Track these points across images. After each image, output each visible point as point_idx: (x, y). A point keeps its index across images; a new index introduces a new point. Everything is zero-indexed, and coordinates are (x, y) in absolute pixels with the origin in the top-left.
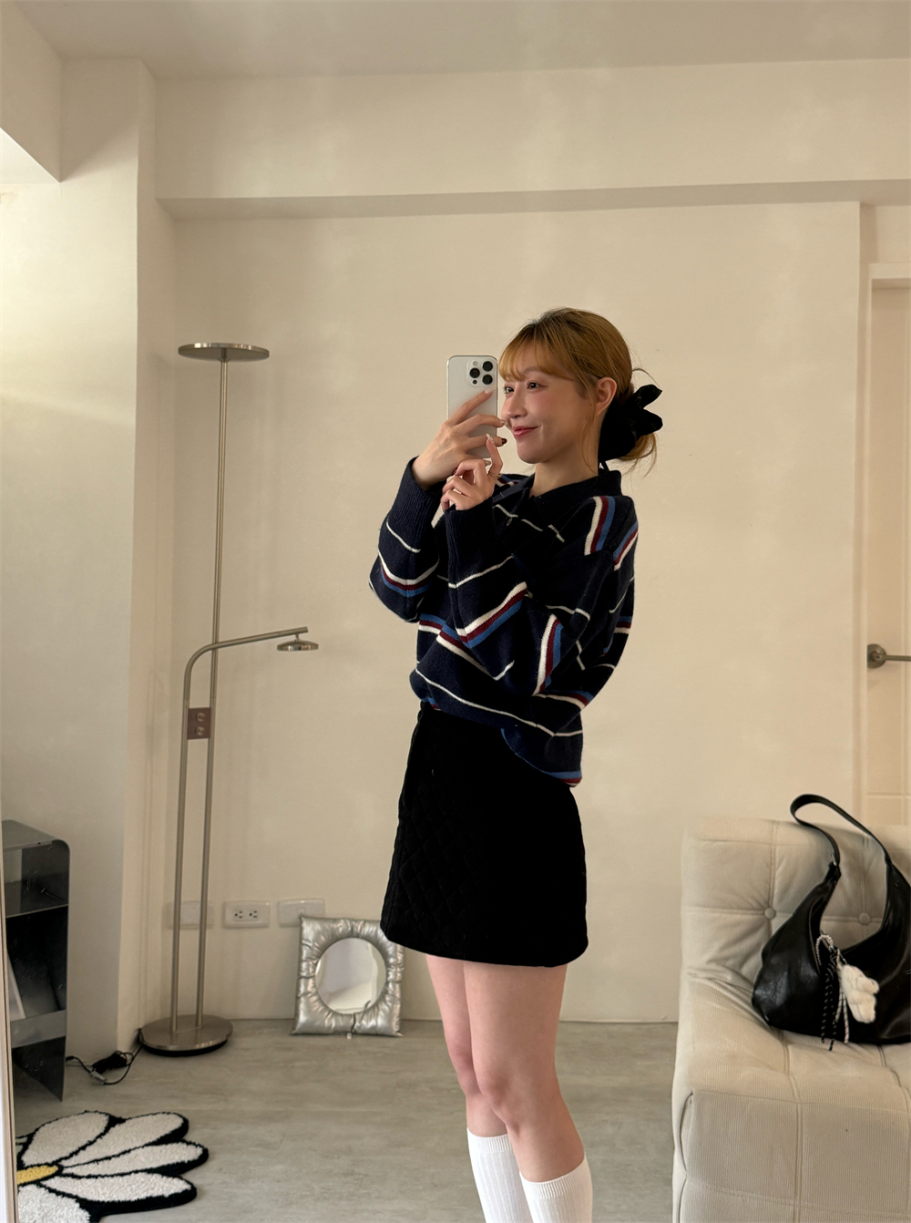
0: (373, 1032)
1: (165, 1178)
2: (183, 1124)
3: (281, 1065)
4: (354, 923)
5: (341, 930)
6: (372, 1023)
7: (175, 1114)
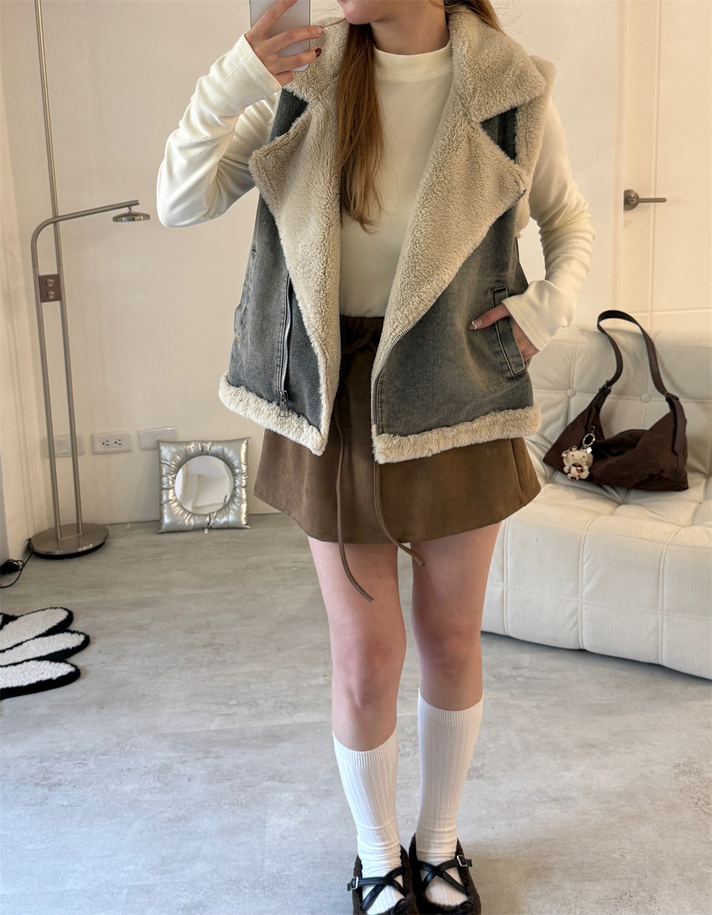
0: (226, 526)
1: (53, 663)
2: (68, 616)
3: (151, 559)
4: (204, 444)
5: (192, 451)
6: (225, 519)
7: (61, 608)
